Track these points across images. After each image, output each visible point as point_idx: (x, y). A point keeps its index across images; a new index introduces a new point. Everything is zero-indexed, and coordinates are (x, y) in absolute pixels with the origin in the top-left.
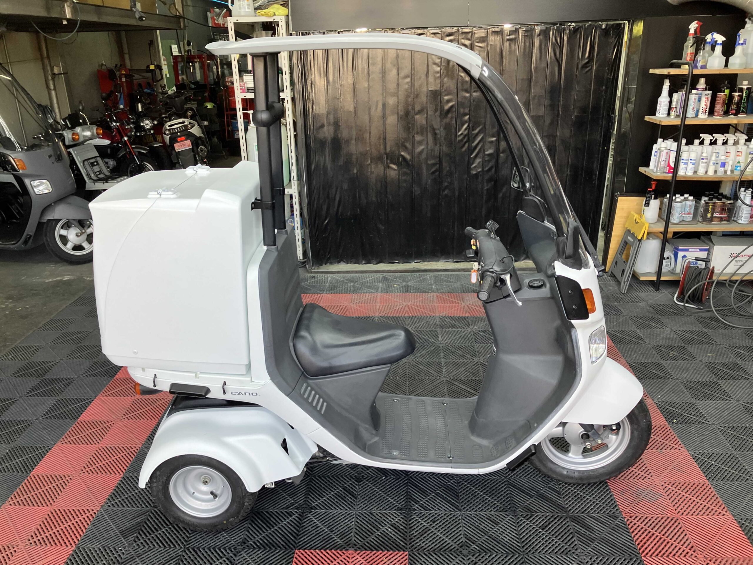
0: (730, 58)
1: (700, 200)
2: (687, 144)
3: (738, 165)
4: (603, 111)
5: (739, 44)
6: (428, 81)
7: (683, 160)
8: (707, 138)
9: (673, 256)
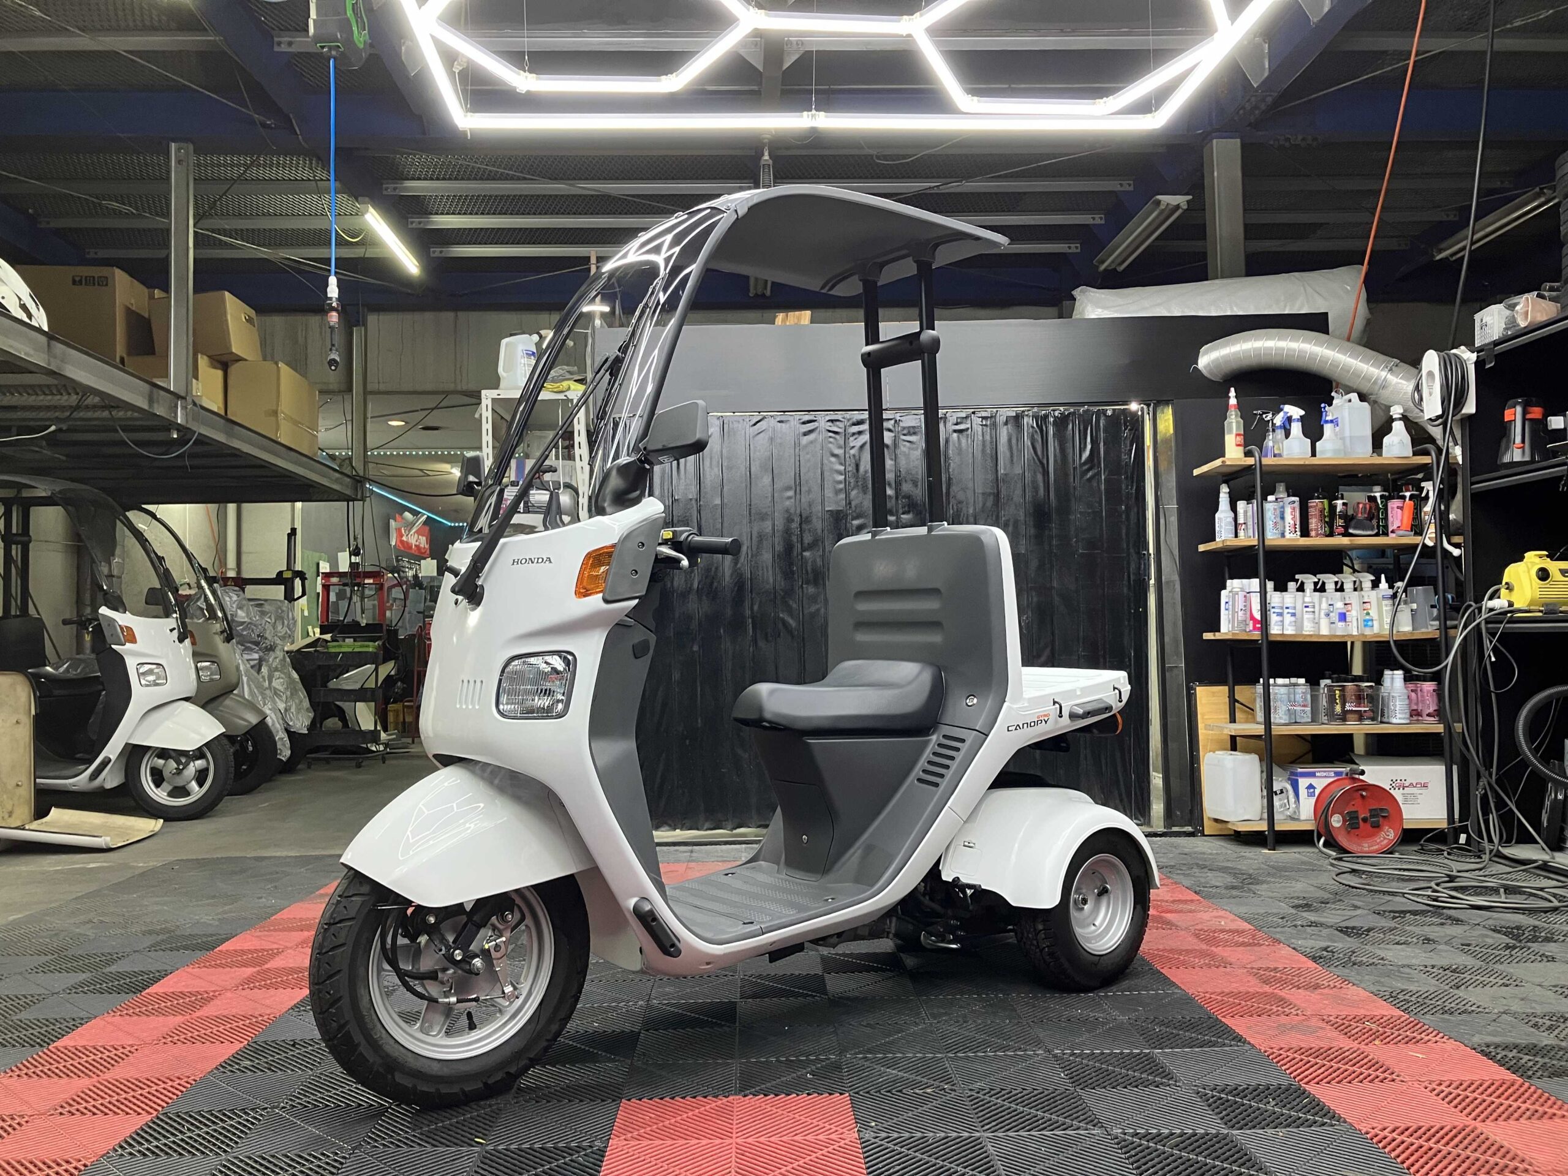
0: (1318, 444)
1: (1319, 684)
2: (1276, 589)
3: (1367, 617)
4: (1128, 545)
5: (1327, 422)
6: (823, 496)
7: (1273, 608)
8: (1309, 580)
9: (1289, 787)
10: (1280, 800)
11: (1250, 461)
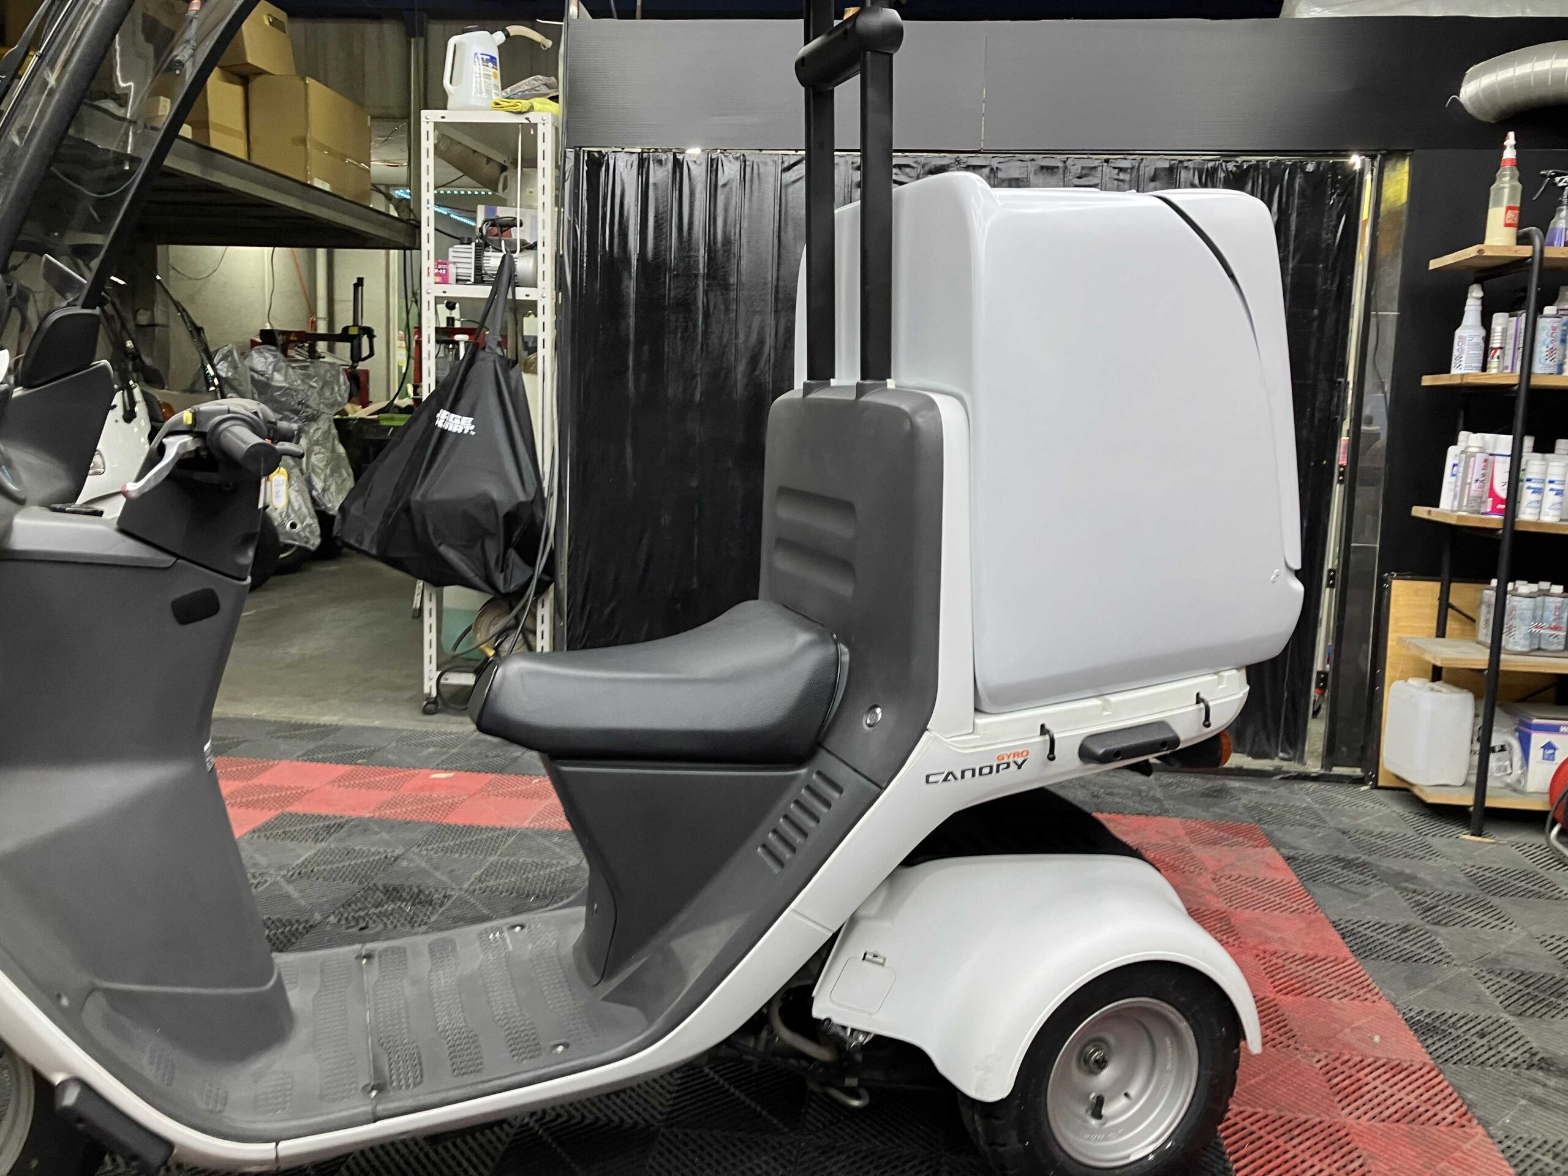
4: (1316, 368)
7: (1529, 480)
9: (1516, 744)
10: (1499, 760)
11: (1525, 251)
